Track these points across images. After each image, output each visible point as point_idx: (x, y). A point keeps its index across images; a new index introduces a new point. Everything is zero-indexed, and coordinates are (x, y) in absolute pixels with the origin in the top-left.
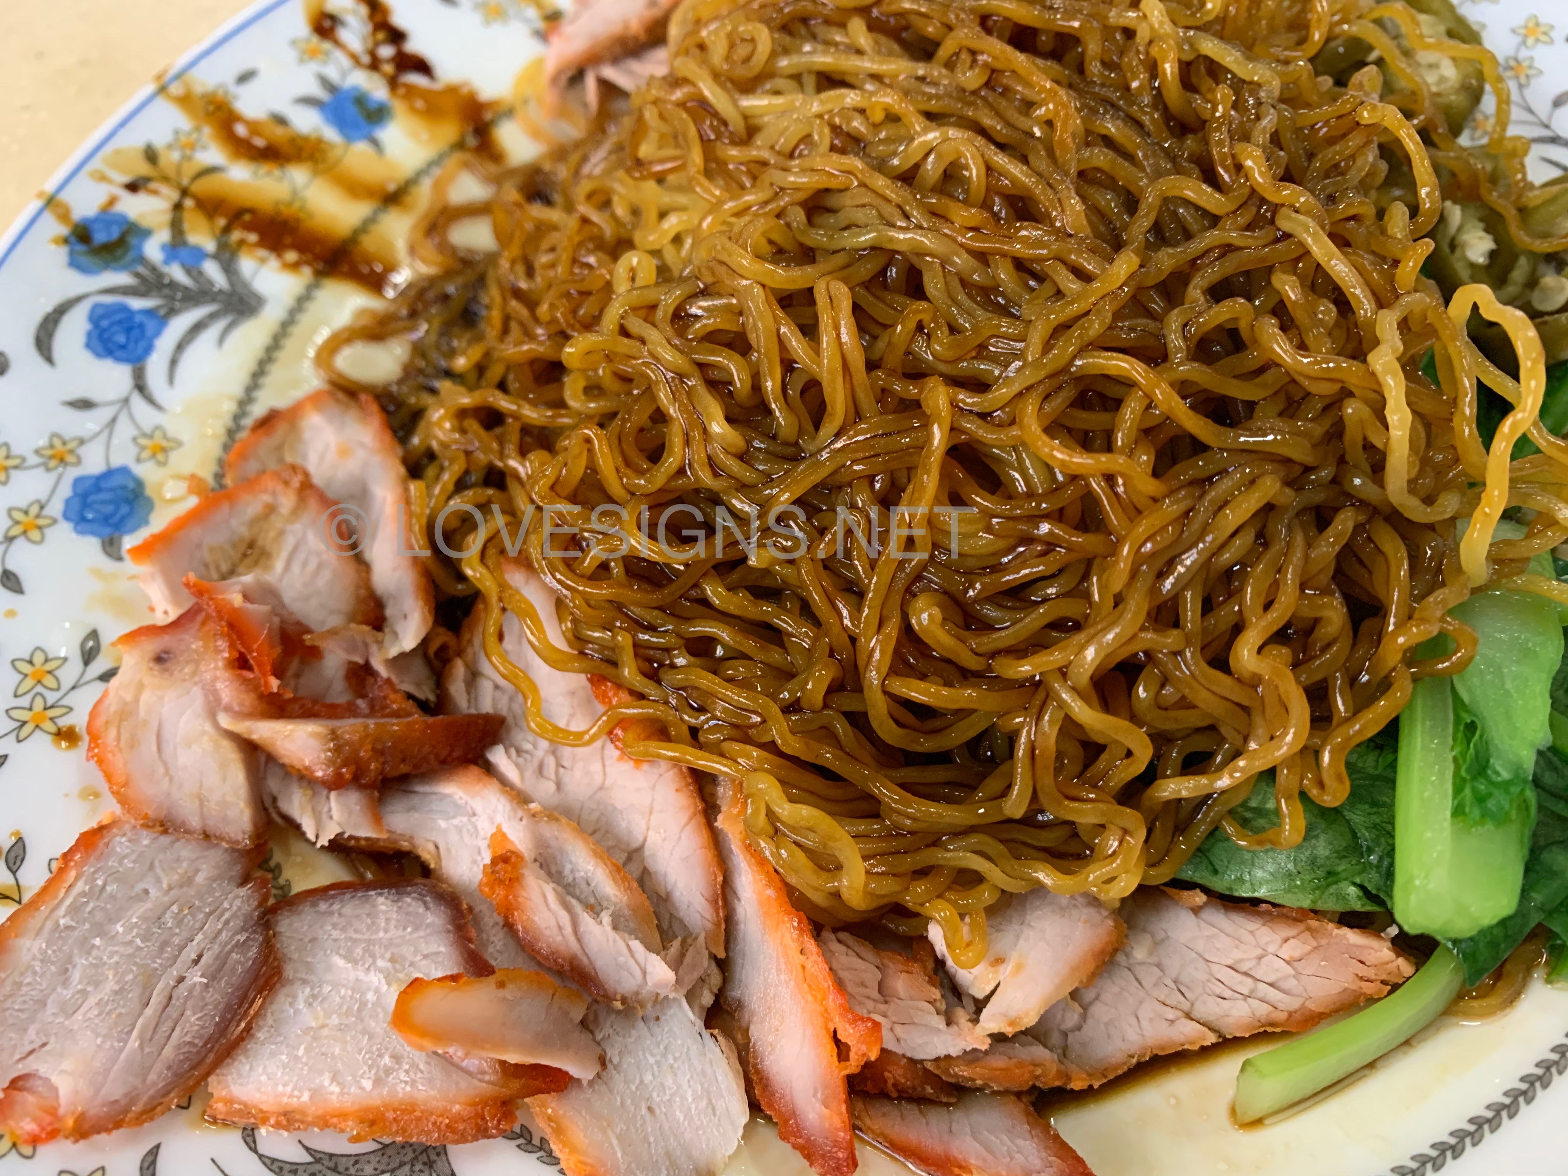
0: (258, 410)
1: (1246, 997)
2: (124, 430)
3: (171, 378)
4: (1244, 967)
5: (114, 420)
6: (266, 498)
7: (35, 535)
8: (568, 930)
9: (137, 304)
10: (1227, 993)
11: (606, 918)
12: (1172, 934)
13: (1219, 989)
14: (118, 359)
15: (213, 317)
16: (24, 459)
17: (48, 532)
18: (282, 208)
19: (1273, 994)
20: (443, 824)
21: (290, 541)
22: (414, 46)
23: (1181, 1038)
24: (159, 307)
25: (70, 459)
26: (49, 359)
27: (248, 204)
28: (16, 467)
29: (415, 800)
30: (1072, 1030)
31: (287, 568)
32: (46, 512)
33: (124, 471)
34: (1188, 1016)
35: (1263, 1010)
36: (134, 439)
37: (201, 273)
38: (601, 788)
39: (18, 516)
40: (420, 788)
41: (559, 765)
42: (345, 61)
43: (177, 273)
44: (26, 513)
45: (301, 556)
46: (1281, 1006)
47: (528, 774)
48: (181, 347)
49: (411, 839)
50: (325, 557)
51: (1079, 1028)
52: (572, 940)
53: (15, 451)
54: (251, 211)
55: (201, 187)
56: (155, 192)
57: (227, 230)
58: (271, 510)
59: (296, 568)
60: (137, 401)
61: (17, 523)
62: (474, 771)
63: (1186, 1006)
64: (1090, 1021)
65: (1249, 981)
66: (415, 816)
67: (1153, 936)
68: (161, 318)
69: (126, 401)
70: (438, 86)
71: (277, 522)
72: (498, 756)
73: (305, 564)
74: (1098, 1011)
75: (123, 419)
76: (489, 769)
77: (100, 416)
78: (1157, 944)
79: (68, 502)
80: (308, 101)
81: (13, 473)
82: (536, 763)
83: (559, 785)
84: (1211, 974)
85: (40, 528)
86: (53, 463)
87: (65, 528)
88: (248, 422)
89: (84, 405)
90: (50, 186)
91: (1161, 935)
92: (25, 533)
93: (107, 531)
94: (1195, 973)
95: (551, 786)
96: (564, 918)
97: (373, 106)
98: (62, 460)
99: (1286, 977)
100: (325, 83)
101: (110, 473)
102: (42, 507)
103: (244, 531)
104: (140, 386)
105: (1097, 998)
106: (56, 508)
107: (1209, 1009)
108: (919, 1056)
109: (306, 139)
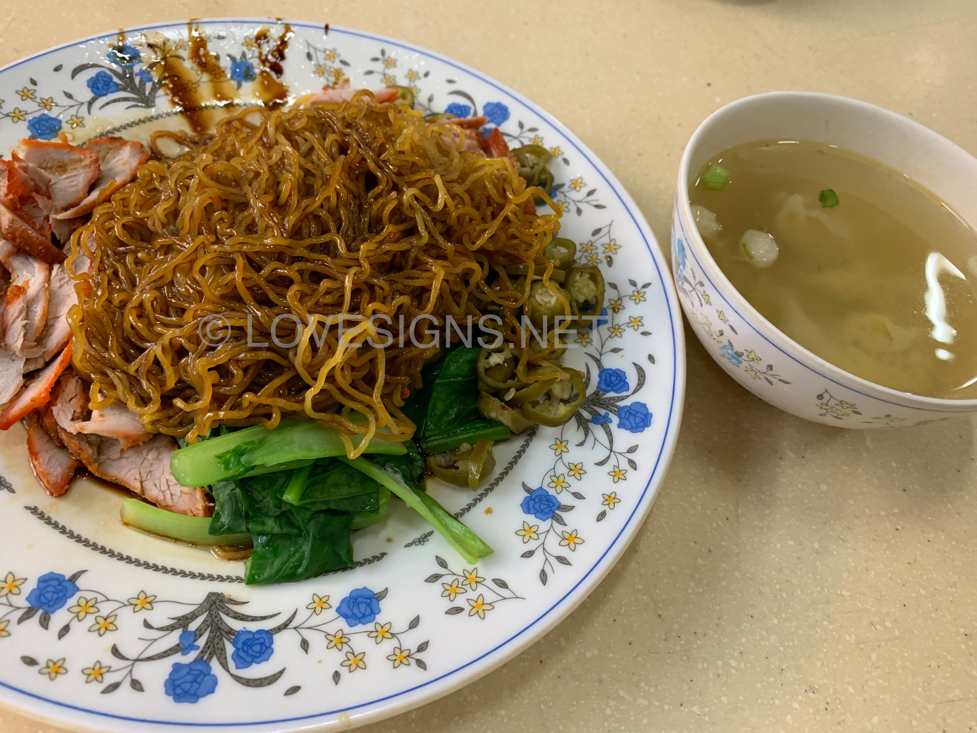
0: (117, 135)
1: (161, 490)
2: (73, 111)
3: (101, 108)
4: (170, 483)
5: (72, 106)
6: (82, 157)
7: (16, 119)
8: (14, 317)
9: (116, 80)
10: (158, 486)
11: (24, 322)
12: (164, 459)
13: (157, 482)
14: (92, 91)
15: (133, 99)
16: (36, 98)
17: (20, 122)
18: (190, 84)
19: (168, 497)
20: (25, 273)
21: (75, 173)
22: (284, 64)
23: (132, 484)
24: (121, 85)
25: (48, 107)
26: (73, 77)
27: (179, 75)
28: (31, 98)
29: (26, 262)
30: (111, 459)
31: (66, 179)
32: (26, 116)
33: (60, 122)
34: (141, 482)
35: (161, 497)
36: (72, 115)
37: (145, 84)
38: (69, 296)
39: (17, 111)
40: (31, 260)
41: (67, 282)
42: (257, 54)
43: (137, 80)
44: (20, 112)
45: (73, 179)
46: (167, 501)
47: (57, 277)
48: (114, 101)
49: (13, 270)
50: (79, 184)
51: (114, 460)
52: (11, 321)
53: (35, 94)
54: (179, 78)
55: (171, 60)
56: (156, 52)
57: (165, 78)
58: (81, 161)
59: (68, 180)
60: (85, 107)
61: (14, 113)
62: (47, 266)
63: (144, 479)
64: (118, 462)
65: (166, 487)
66: (21, 265)
67: (158, 455)
68: (118, 88)
69: (82, 104)
70: (278, 81)
71: (78, 165)
72: (56, 267)
73: (72, 181)
74: (123, 462)
75: (75, 109)
76: (50, 270)
77: (71, 102)
78: (157, 458)
79: (34, 118)
80: (233, 59)
81: (29, 99)
82: (63, 276)
83: (61, 287)
84: (160, 477)
85: (19, 119)
86: (42, 105)
87: (26, 124)
88: (110, 135)
89: (69, 96)
90: (126, 29)
91: (160, 457)
92: (14, 117)
93: (36, 133)
94: (157, 474)
95: (58, 285)
96: (17, 313)
97: (251, 73)
98: (46, 106)
99: (176, 495)
100: (244, 55)
101: (55, 119)
102: (26, 114)
103: (66, 160)
104: (90, 103)
105: (127, 458)
106: (30, 117)
107: (148, 485)
108: (59, 423)
109: (219, 68)
